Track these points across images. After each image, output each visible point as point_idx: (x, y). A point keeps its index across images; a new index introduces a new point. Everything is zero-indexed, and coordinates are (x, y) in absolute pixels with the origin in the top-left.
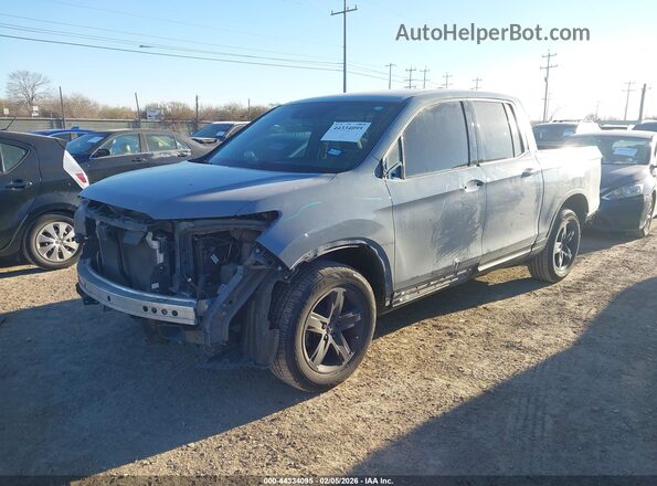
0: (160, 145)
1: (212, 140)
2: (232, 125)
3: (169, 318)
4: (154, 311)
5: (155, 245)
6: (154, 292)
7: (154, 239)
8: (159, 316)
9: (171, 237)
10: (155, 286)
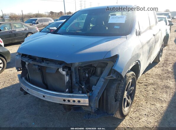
0: (17, 27)
1: (32, 24)
2: (37, 19)
3: (76, 104)
4: (69, 101)
5: (64, 73)
6: (67, 93)
7: (63, 70)
8: (72, 103)
9: (70, 69)
10: (67, 90)
